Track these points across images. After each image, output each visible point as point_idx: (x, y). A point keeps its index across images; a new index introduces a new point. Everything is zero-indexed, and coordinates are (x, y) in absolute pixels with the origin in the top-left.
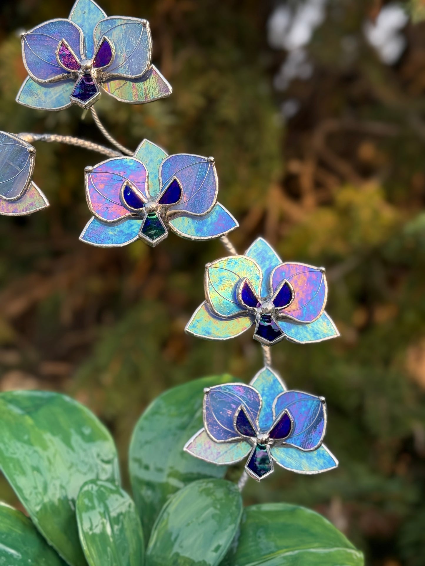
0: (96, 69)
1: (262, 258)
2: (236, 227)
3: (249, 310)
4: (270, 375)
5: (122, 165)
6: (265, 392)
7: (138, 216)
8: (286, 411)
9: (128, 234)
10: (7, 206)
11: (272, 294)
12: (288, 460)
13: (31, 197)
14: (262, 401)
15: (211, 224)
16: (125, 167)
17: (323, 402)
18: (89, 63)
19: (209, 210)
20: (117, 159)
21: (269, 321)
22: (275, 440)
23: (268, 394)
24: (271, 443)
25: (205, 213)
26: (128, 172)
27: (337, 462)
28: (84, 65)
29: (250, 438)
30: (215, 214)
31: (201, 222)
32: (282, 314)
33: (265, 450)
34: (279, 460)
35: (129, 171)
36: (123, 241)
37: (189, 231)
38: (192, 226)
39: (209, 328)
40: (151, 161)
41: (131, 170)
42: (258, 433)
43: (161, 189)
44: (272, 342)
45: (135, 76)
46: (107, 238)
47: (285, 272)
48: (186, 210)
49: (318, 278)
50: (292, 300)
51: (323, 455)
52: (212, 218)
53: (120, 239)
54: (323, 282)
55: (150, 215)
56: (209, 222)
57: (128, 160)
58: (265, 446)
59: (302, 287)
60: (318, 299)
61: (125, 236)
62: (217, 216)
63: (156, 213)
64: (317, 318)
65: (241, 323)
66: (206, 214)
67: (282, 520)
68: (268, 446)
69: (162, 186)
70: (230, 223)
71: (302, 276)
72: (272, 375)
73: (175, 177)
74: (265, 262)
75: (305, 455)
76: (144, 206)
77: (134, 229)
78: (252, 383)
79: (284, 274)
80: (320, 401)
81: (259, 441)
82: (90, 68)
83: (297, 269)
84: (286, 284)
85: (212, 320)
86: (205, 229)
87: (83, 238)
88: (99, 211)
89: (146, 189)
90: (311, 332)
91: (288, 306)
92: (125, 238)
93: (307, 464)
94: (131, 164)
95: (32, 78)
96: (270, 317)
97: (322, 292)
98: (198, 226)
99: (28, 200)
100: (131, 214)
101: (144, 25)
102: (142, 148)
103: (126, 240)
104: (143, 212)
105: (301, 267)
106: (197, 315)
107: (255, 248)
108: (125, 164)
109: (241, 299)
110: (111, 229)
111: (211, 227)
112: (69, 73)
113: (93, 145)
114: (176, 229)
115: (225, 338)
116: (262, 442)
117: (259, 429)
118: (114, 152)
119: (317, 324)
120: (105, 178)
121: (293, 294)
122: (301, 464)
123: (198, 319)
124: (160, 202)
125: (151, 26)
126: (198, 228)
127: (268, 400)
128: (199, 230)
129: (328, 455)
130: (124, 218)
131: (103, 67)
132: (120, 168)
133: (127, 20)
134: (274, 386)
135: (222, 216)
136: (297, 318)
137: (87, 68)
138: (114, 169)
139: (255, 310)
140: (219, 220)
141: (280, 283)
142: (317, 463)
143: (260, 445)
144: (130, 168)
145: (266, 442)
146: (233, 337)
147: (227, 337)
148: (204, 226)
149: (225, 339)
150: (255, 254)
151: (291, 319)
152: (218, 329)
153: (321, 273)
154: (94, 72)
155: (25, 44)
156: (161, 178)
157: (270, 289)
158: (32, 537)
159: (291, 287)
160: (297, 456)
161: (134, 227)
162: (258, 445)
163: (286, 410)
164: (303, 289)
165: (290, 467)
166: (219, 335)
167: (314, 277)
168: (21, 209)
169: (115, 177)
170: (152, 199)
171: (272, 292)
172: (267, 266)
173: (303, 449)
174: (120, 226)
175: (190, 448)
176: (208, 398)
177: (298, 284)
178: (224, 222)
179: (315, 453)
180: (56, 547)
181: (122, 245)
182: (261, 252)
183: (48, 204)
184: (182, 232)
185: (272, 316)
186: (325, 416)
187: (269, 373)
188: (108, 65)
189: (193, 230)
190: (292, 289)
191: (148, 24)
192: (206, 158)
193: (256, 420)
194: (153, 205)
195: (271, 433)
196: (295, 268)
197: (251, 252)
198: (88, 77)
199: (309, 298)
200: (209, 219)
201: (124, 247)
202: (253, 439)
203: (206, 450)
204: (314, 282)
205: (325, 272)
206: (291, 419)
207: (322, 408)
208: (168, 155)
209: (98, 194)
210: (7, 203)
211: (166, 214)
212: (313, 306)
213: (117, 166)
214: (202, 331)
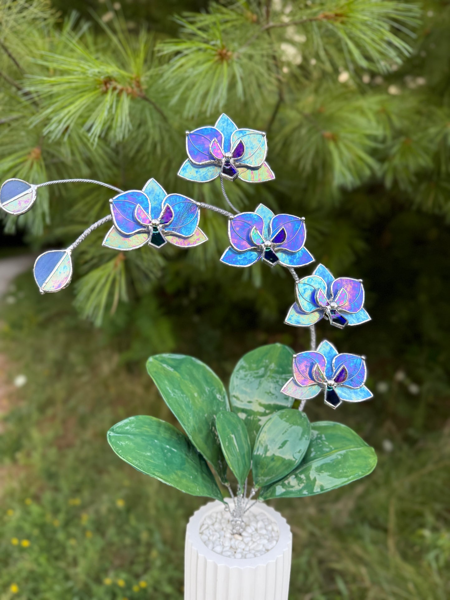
0: (233, 159)
2: (312, 261)
5: (250, 217)
8: (344, 366)
9: (249, 260)
12: (343, 394)
15: (299, 258)
16: (252, 219)
18: (231, 154)
20: (248, 213)
22: (338, 384)
24: (335, 385)
25: (297, 251)
27: (372, 394)
28: (227, 156)
29: (323, 383)
31: (292, 256)
32: (340, 309)
33: (333, 390)
35: (254, 221)
36: (246, 264)
37: (285, 261)
38: (288, 258)
39: (299, 320)
40: (264, 217)
41: (255, 221)
46: (237, 261)
48: (287, 248)
49: (359, 287)
51: (363, 390)
52: (299, 254)
53: (244, 262)
54: (362, 288)
55: (266, 249)
56: (297, 257)
57: (254, 215)
58: (332, 387)
61: (247, 261)
62: (302, 253)
63: (270, 248)
65: (316, 315)
68: (334, 387)
69: (272, 233)
70: (310, 259)
73: (282, 229)
75: (353, 391)
80: (362, 359)
82: (230, 158)
86: (295, 260)
87: (222, 259)
89: (263, 233)
90: (356, 318)
92: (248, 262)
93: (355, 397)
94: (255, 217)
96: (335, 311)
98: (291, 258)
100: (253, 247)
101: (264, 136)
102: (259, 209)
103: (248, 263)
105: (349, 280)
106: (291, 313)
108: (252, 217)
110: (239, 256)
111: (298, 260)
114: (280, 259)
115: (308, 325)
116: (331, 385)
120: (240, 224)
122: (351, 396)
123: (292, 315)
124: (273, 241)
128: (291, 261)
129: (366, 390)
131: (238, 158)
132: (249, 219)
133: (253, 131)
135: (305, 254)
136: (348, 311)
137: (228, 158)
138: (246, 219)
139: (326, 307)
140: (303, 256)
142: (360, 395)
144: (255, 220)
145: (333, 385)
146: (312, 324)
147: (310, 324)
148: (294, 259)
150: (319, 273)
151: (345, 312)
152: (304, 320)
153: (360, 283)
154: (232, 161)
155: (189, 139)
156: (271, 228)
157: (331, 294)
160: (349, 391)
161: (253, 256)
162: (328, 387)
167: (356, 286)
169: (246, 224)
171: (333, 296)
173: (353, 388)
174: (245, 255)
176: (296, 361)
178: (306, 258)
179: (360, 390)
181: (245, 267)
183: (207, 239)
185: (337, 310)
186: (365, 367)
188: (241, 157)
189: (288, 261)
191: (266, 135)
192: (299, 218)
194: (269, 243)
195: (335, 380)
196: (345, 281)
198: (228, 163)
200: (297, 255)
202: (325, 384)
203: (294, 392)
205: (362, 283)
206: (347, 370)
207: (363, 362)
208: (275, 215)
209: (235, 234)
212: (357, 303)
213: (247, 217)
214: (295, 322)
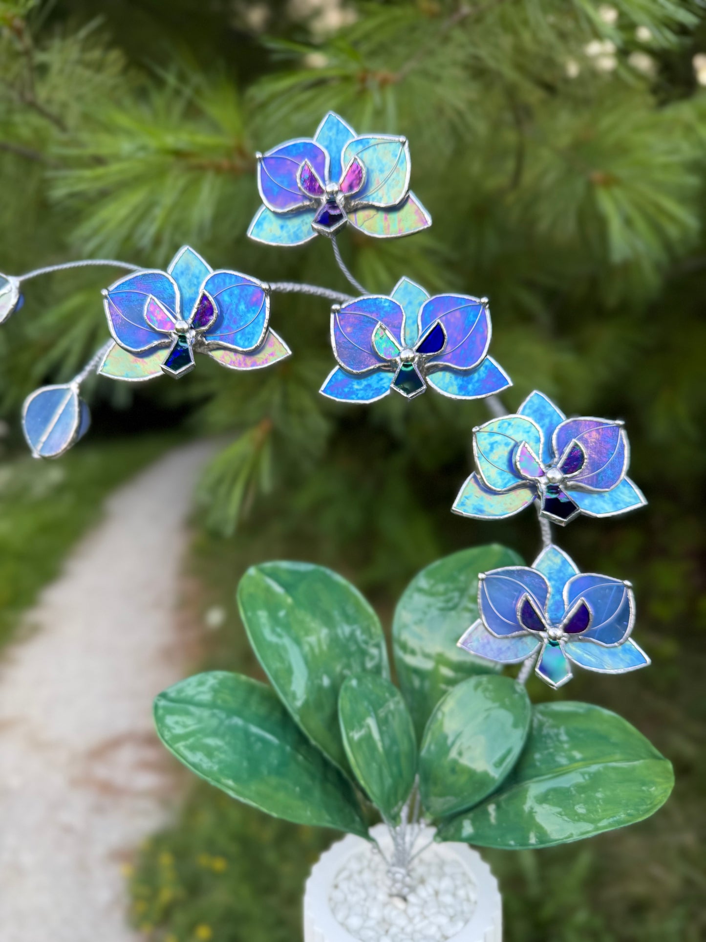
1: (541, 415)
2: (509, 385)
3: (531, 480)
4: (557, 555)
5: (375, 305)
6: (553, 576)
7: (390, 367)
8: (584, 601)
9: (376, 389)
10: (245, 360)
11: (557, 460)
12: (585, 657)
13: (271, 348)
14: (550, 587)
15: (478, 381)
16: (379, 308)
19: (478, 363)
20: (370, 298)
21: (558, 493)
22: (571, 635)
23: (556, 577)
24: (566, 639)
26: (382, 314)
29: (538, 633)
31: (465, 378)
32: (572, 483)
35: (382, 312)
36: (370, 396)
39: (482, 505)
40: (409, 302)
41: (386, 312)
42: (548, 627)
43: (420, 336)
46: (352, 393)
47: (572, 431)
48: (448, 362)
49: (615, 435)
50: (584, 464)
52: (479, 374)
53: (367, 395)
54: (621, 439)
55: (405, 366)
56: (476, 379)
57: (383, 300)
59: (594, 448)
60: (617, 462)
61: (372, 392)
62: (485, 372)
63: (412, 364)
64: (616, 485)
65: (520, 497)
66: (474, 368)
68: (562, 642)
69: (421, 332)
70: (503, 381)
71: (594, 433)
72: (559, 555)
73: (438, 321)
74: (545, 420)
76: (399, 355)
77: (384, 383)
78: (535, 566)
80: (624, 587)
83: (586, 425)
84: (576, 445)
85: (484, 495)
86: (470, 387)
87: (324, 392)
88: (344, 359)
89: (402, 335)
90: (609, 502)
91: (579, 473)
92: (373, 394)
93: (611, 662)
94: (387, 304)
95: (267, 209)
96: (558, 487)
97: (621, 451)
98: (462, 383)
100: (382, 364)
102: (400, 286)
103: (375, 395)
104: (397, 363)
105: (593, 422)
106: (465, 490)
107: (530, 403)
108: (379, 303)
109: (519, 466)
110: (358, 383)
111: (478, 384)
114: (434, 385)
115: (501, 515)
116: (555, 638)
119: (616, 492)
120: (354, 320)
121: (585, 457)
122: (602, 661)
123: (467, 495)
124: (418, 351)
126: (461, 386)
128: (463, 388)
129: (635, 650)
130: (373, 369)
132: (371, 309)
134: (563, 568)
136: (591, 486)
137: (332, 194)
138: (364, 310)
139: (538, 480)
141: (566, 446)
142: (622, 661)
144: (385, 309)
146: (512, 515)
147: (505, 515)
148: (469, 383)
149: (502, 517)
150: (530, 411)
151: (583, 488)
152: (492, 506)
153: (618, 429)
154: (340, 198)
156: (420, 324)
157: (553, 453)
159: (583, 449)
161: (385, 381)
162: (549, 641)
163: (584, 598)
166: (494, 513)
167: (610, 434)
169: (366, 320)
170: (409, 347)
171: (558, 458)
172: (548, 425)
173: (606, 645)
174: (368, 379)
181: (369, 402)
182: (538, 408)
183: (290, 353)
184: (441, 389)
185: (561, 487)
190: (584, 452)
191: (407, 142)
192: (476, 300)
194: (410, 354)
195: (565, 626)
196: (584, 425)
197: (525, 409)
198: (333, 204)
199: (605, 461)
201: (373, 403)
206: (590, 610)
208: (429, 296)
209: (345, 340)
211: (423, 366)
212: (611, 470)
213: (369, 306)
214: (474, 509)
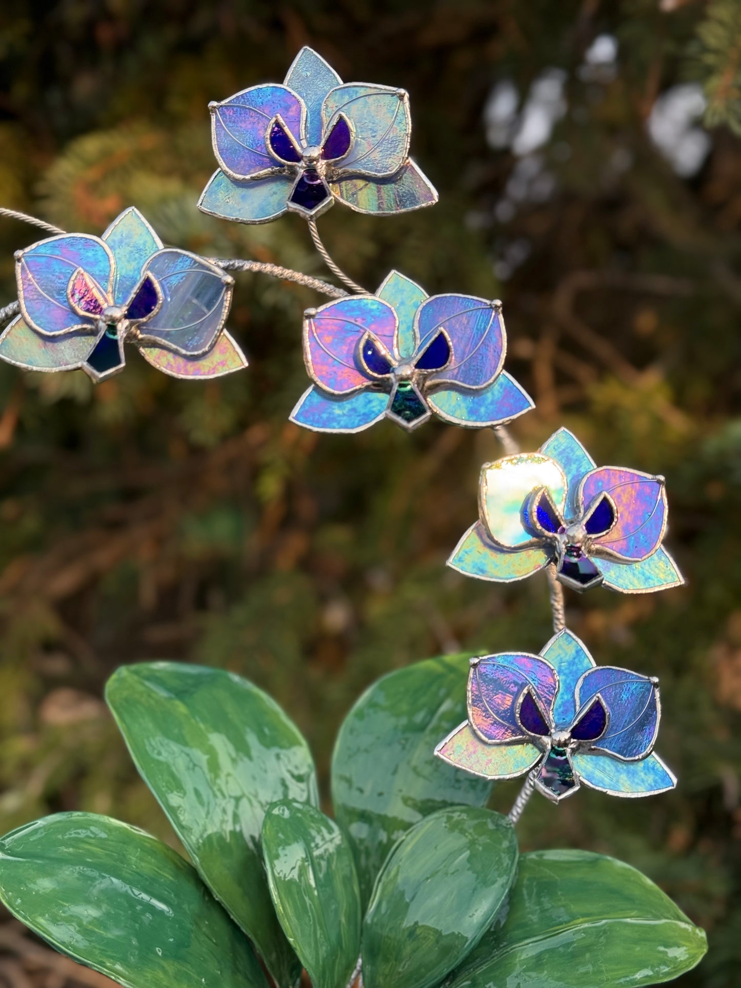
0: (325, 161)
1: (566, 461)
2: (530, 408)
3: (547, 537)
4: (570, 643)
5: (360, 309)
6: (563, 668)
7: (382, 387)
8: (598, 697)
9: (364, 414)
10: (185, 365)
11: (581, 515)
12: (598, 774)
13: (223, 352)
14: (559, 681)
15: (492, 403)
16: (364, 312)
17: (656, 685)
18: (316, 152)
19: (491, 381)
20: (353, 300)
21: (579, 556)
22: (580, 743)
23: (567, 671)
24: (573, 746)
25: (485, 385)
26: (369, 319)
27: (675, 781)
28: (308, 155)
29: (541, 738)
30: (499, 388)
31: (476, 399)
32: (598, 546)
33: (564, 758)
34: (583, 774)
35: (369, 317)
36: (355, 425)
37: (458, 413)
38: (463, 405)
39: (484, 564)
40: (402, 303)
41: (373, 317)
42: (553, 731)
43: (417, 347)
44: (586, 586)
45: (383, 174)
46: (331, 420)
47: (603, 482)
48: (456, 379)
49: (654, 493)
50: (614, 523)
51: (653, 769)
52: (493, 394)
53: (352, 421)
54: (662, 499)
55: (401, 386)
56: (489, 400)
57: (370, 302)
58: (564, 750)
59: (628, 505)
60: (653, 525)
61: (359, 418)
62: (501, 390)
63: (411, 382)
64: (650, 554)
65: (532, 557)
66: (486, 388)
67: (577, 875)
68: (568, 750)
69: (418, 342)
70: (522, 403)
71: (629, 488)
72: (574, 643)
73: (442, 329)
74: (570, 465)
75: (625, 767)
76: (393, 372)
77: (373, 407)
78: (543, 653)
79: (600, 484)
80: (652, 684)
81: (555, 743)
82: (317, 160)
83: (621, 477)
84: (605, 500)
85: (488, 551)
86: (483, 410)
87: (296, 418)
88: (322, 378)
89: (395, 346)
90: (640, 576)
91: (607, 533)
92: (360, 421)
93: (629, 782)
94: (375, 307)
95: (225, 173)
96: (579, 549)
97: (659, 514)
98: (471, 405)
99: (216, 356)
100: (369, 383)
101: (401, 97)
102: (389, 283)
103: (361, 423)
104: (390, 381)
105: (628, 475)
106: (465, 544)
107: (556, 443)
108: (364, 306)
109: (535, 519)
110: (338, 407)
111: (491, 407)
112: (282, 165)
113: (306, 278)
114: (438, 408)
115: (507, 579)
116: (560, 744)
117: (553, 725)
118: (337, 290)
119: (649, 565)
120: (334, 327)
121: (616, 515)
122: (617, 781)
123: (467, 550)
124: (417, 366)
125: (410, 99)
126: (471, 408)
127: (568, 682)
128: (472, 412)
129: (661, 769)
130: (360, 389)
131: (337, 159)
132: (358, 313)
133: (375, 88)
134: (576, 660)
135: (508, 391)
136: (620, 553)
137: (311, 160)
138: (348, 314)
139: (556, 538)
140: (503, 398)
141: (594, 499)
142: (643, 781)
143: (556, 748)
144: (373, 313)
145: (565, 744)
146: (520, 579)
147: (511, 578)
148: (481, 406)
149: (507, 581)
150: (555, 453)
151: (610, 555)
152: (496, 566)
153: (658, 485)
154: (321, 167)
155: (218, 121)
156: (417, 330)
157: (578, 507)
158: (189, 887)
159: (613, 505)
160: (613, 768)
161: (374, 404)
162: (553, 748)
163: (599, 695)
164: (631, 509)
165: (601, 785)
166: (499, 575)
167: (648, 490)
168: (206, 370)
169: (349, 327)
170: (404, 361)
171: (582, 511)
172: (574, 472)
173: (622, 757)
174: (352, 402)
175: (445, 752)
176: (476, 674)
177: (622, 501)
178: (512, 401)
179: (641, 764)
180: (226, 905)
181: (354, 431)
182: (564, 450)
183: (247, 364)
184: (446, 413)
185: (583, 548)
186: (659, 706)
187: (570, 639)
188: (343, 156)
189: (462, 412)
190: (615, 508)
191: (407, 95)
192: (488, 302)
193: (549, 711)
194: (407, 371)
195: (572, 731)
196: (617, 476)
197: (549, 449)
198: (312, 173)
199: (640, 524)
200: (489, 395)
201: (357, 433)
202: (546, 739)
203: (469, 756)
204: (648, 498)
205: (665, 483)
206: (606, 710)
207: (654, 695)
208: (428, 296)
209: (322, 352)
210: (185, 360)
211: (424, 385)
212: (646, 535)
213: (354, 309)
214: (474, 567)
